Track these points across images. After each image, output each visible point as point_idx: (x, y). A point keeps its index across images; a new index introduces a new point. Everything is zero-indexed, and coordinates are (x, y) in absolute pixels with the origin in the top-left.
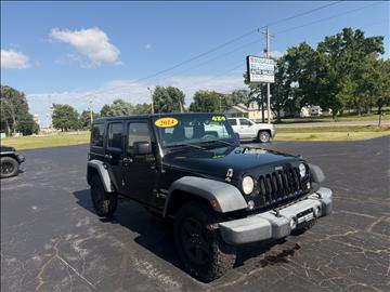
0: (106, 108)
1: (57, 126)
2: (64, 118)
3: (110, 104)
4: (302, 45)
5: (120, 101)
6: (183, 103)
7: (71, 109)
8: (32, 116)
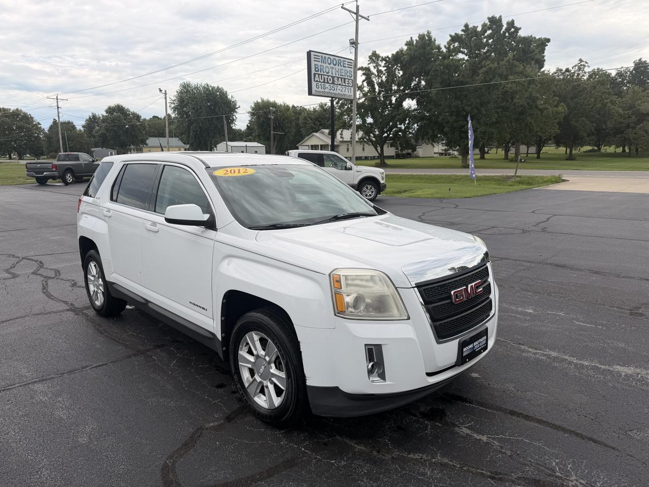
0: (93, 120)
4: (422, 37)
6: (231, 121)
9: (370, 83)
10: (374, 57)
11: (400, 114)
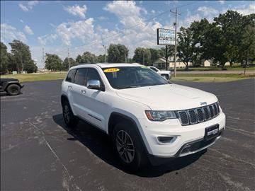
0: (79, 57)
1: (49, 67)
2: (53, 63)
3: (82, 55)
5: (87, 53)
6: (127, 55)
7: (57, 57)
8: (33, 61)
9: (181, 39)
10: (182, 29)
11: (194, 49)
